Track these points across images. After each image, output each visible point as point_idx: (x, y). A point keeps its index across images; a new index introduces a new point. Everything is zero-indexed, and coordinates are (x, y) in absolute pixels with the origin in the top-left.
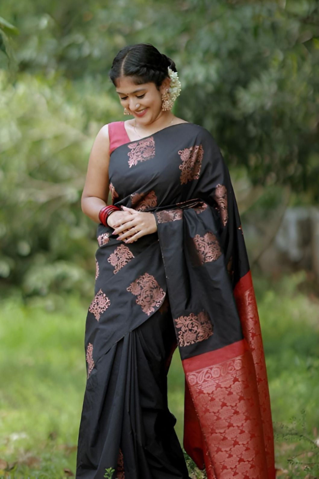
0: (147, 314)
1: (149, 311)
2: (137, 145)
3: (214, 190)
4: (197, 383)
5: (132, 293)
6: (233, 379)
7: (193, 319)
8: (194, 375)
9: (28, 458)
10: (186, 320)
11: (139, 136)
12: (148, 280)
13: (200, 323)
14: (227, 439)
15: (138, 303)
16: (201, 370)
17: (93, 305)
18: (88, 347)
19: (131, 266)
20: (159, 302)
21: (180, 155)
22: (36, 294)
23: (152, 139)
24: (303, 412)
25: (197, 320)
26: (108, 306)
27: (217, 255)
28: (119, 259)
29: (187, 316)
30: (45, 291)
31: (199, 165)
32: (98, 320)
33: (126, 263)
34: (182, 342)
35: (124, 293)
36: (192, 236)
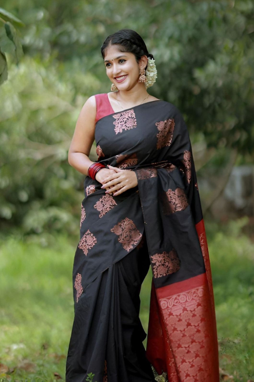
0: (127, 251)
1: (129, 248)
2: (121, 116)
3: (182, 154)
4: (168, 307)
5: (115, 233)
6: (197, 304)
7: (165, 256)
8: (165, 301)
9: (25, 364)
10: (159, 257)
11: (122, 108)
12: (127, 224)
13: (170, 260)
14: (190, 352)
15: (120, 241)
16: (170, 297)
17: (82, 243)
18: (77, 276)
19: (114, 211)
20: (137, 241)
21: (157, 126)
22: (33, 232)
23: (132, 111)
24: (246, 329)
25: (168, 257)
26: (95, 243)
27: (185, 206)
28: (104, 206)
29: (161, 253)
30: (40, 230)
31: (171, 135)
32: (86, 255)
33: (110, 209)
34: (156, 274)
35: (108, 233)
36: (165, 190)
